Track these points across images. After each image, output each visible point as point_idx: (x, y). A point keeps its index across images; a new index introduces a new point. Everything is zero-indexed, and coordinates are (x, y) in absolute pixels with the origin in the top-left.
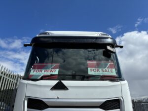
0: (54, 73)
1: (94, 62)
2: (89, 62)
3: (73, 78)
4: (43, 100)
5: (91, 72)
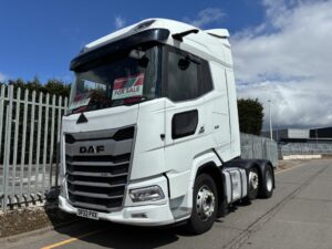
1: (121, 80)
2: (116, 82)
5: (114, 96)
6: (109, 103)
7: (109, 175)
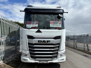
0: (36, 26)
1: (53, 22)
2: (51, 21)
3: (44, 28)
4: (33, 36)
5: (51, 26)
6: (49, 28)
7: (53, 49)
